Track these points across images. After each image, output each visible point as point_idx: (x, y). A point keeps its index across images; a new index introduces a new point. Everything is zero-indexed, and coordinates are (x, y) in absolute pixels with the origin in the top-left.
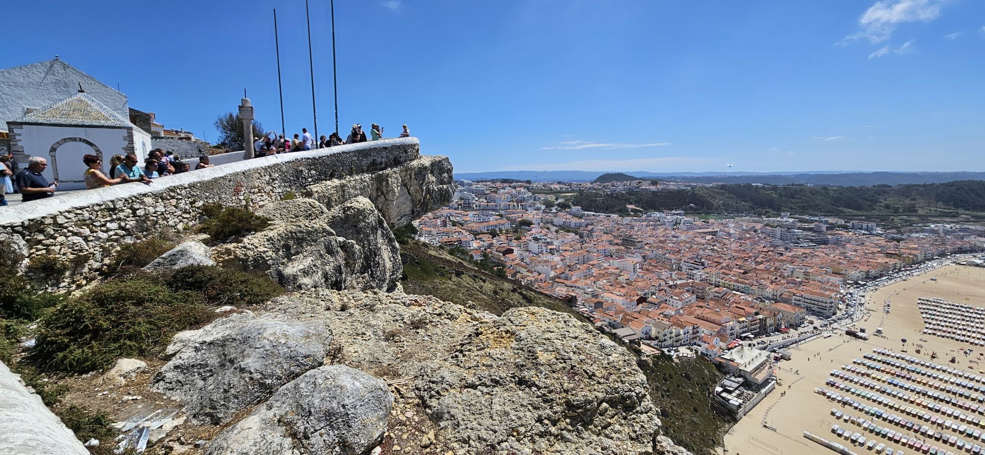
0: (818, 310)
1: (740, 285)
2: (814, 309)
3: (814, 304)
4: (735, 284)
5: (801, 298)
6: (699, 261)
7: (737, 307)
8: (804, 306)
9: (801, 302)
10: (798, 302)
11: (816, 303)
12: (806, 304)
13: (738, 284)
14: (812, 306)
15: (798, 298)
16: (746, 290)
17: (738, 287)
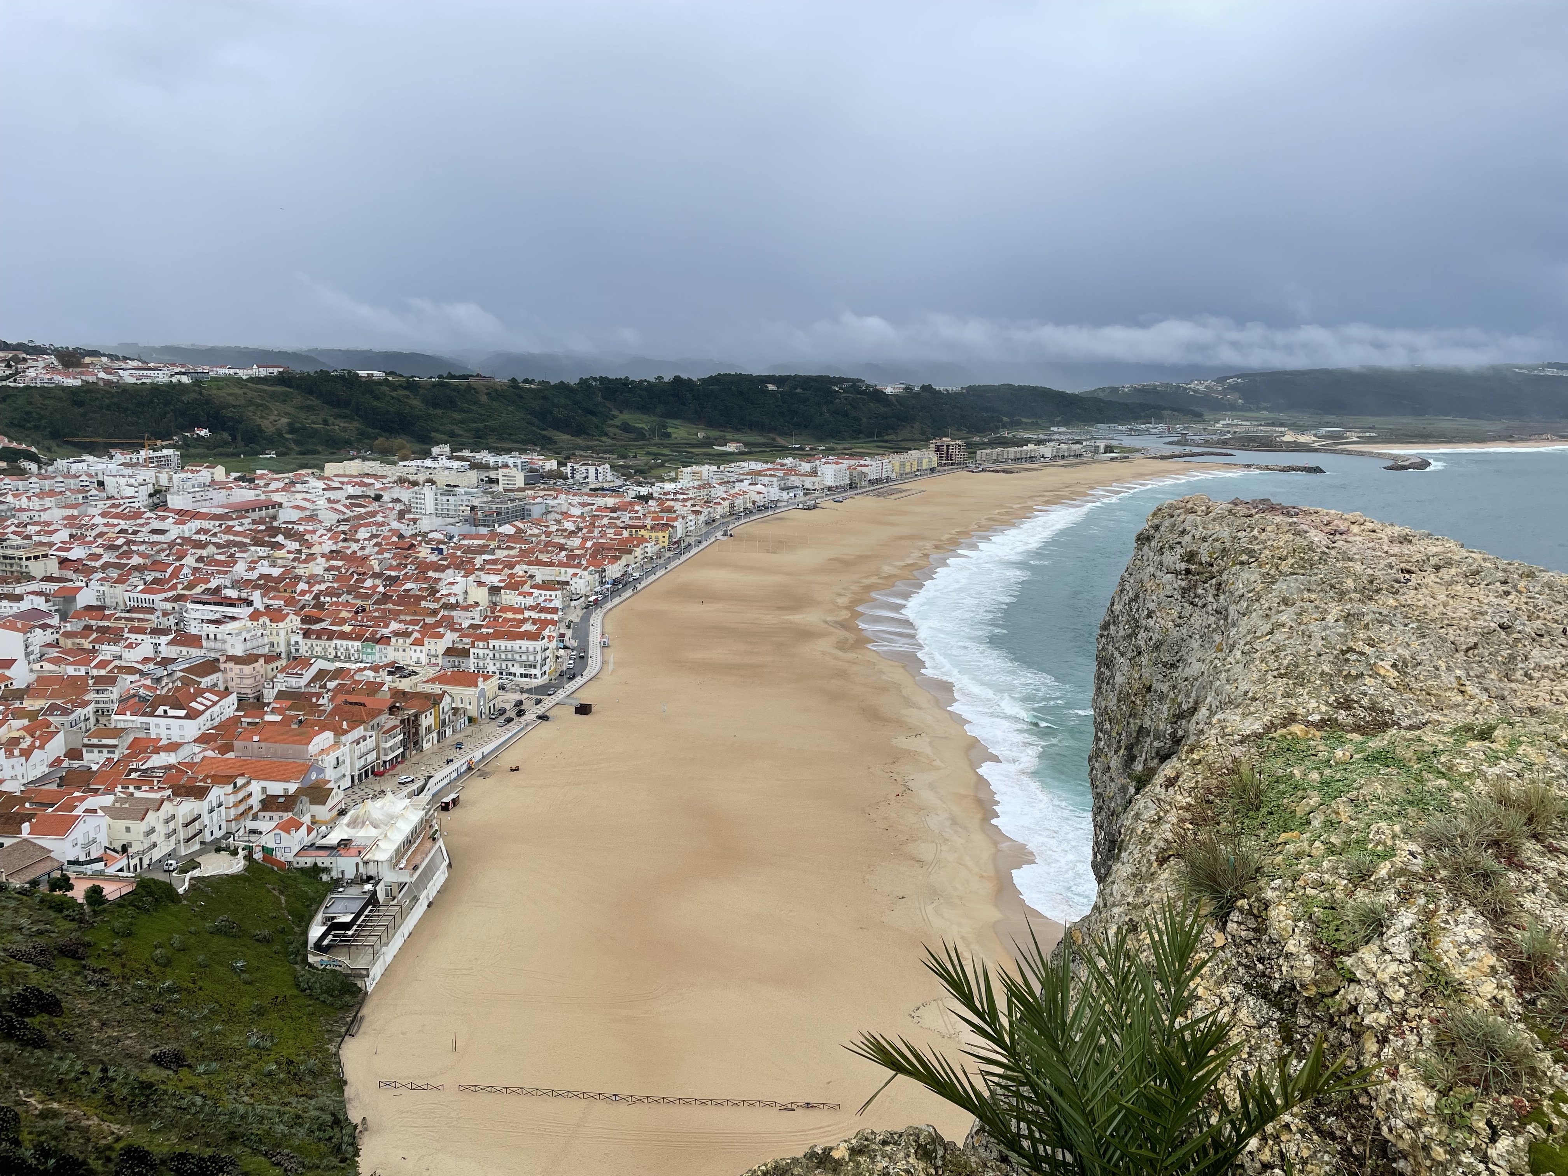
1: (350, 643)
2: (512, 670)
3: (514, 660)
4: (339, 642)
5: (487, 651)
6: (237, 596)
7: (346, 703)
8: (495, 669)
9: (486, 662)
10: (481, 663)
11: (516, 656)
12: (497, 663)
13: (345, 643)
14: (510, 664)
15: (481, 652)
16: (368, 654)
17: (347, 649)
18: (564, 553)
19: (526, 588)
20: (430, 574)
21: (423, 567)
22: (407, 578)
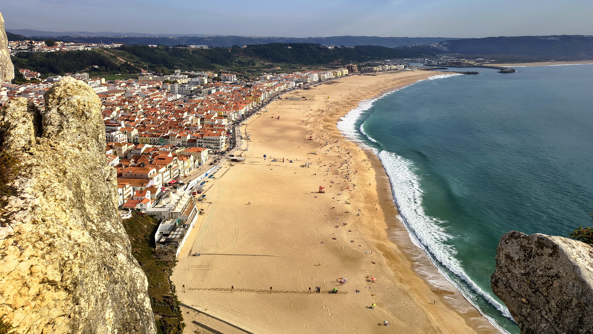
0: (215, 147)
1: (155, 138)
2: (211, 147)
3: (211, 143)
4: (151, 138)
5: (202, 140)
6: (115, 123)
7: (159, 159)
8: (205, 146)
9: (202, 144)
10: (200, 144)
11: (213, 142)
12: (206, 144)
13: (153, 138)
14: (210, 144)
15: (200, 140)
16: (161, 142)
17: (154, 140)
18: (224, 106)
19: (213, 118)
20: (180, 114)
21: (177, 112)
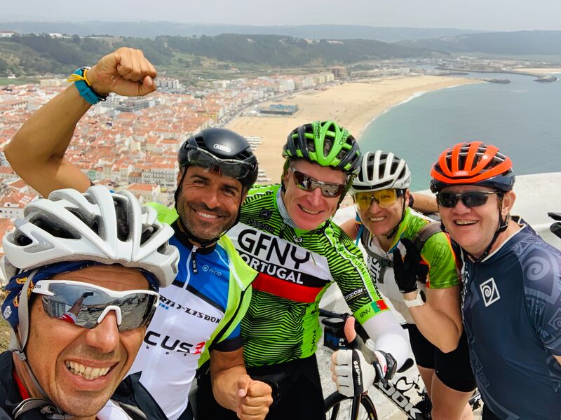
0: (167, 183)
2: (162, 183)
5: (150, 174)
9: (150, 179)
10: (147, 179)
11: (164, 176)
12: (155, 179)
15: (147, 174)
16: (91, 176)
18: (170, 125)
19: (158, 143)
20: (110, 136)
21: (106, 133)
22: (100, 139)
